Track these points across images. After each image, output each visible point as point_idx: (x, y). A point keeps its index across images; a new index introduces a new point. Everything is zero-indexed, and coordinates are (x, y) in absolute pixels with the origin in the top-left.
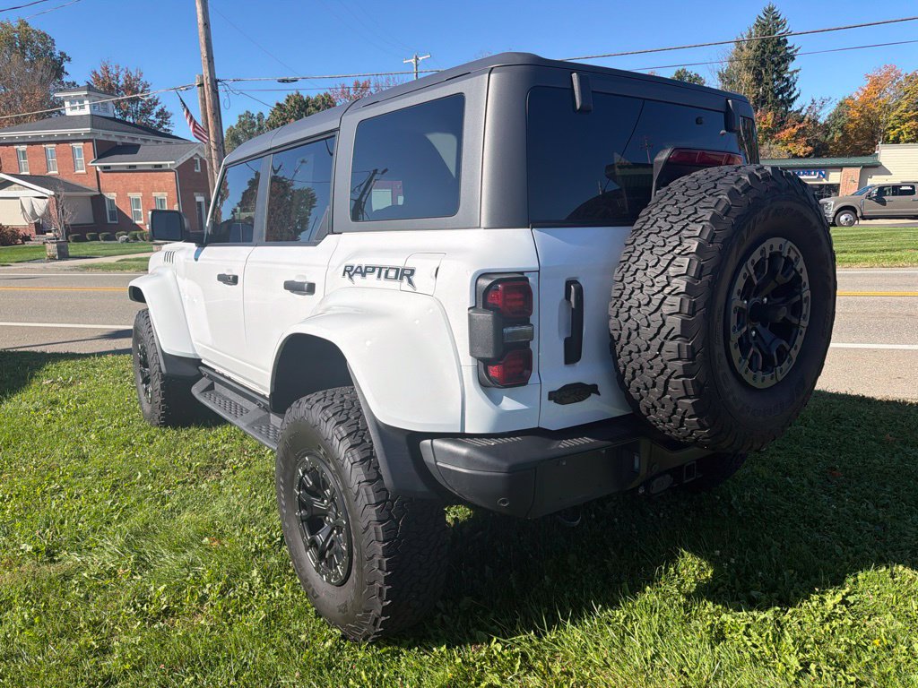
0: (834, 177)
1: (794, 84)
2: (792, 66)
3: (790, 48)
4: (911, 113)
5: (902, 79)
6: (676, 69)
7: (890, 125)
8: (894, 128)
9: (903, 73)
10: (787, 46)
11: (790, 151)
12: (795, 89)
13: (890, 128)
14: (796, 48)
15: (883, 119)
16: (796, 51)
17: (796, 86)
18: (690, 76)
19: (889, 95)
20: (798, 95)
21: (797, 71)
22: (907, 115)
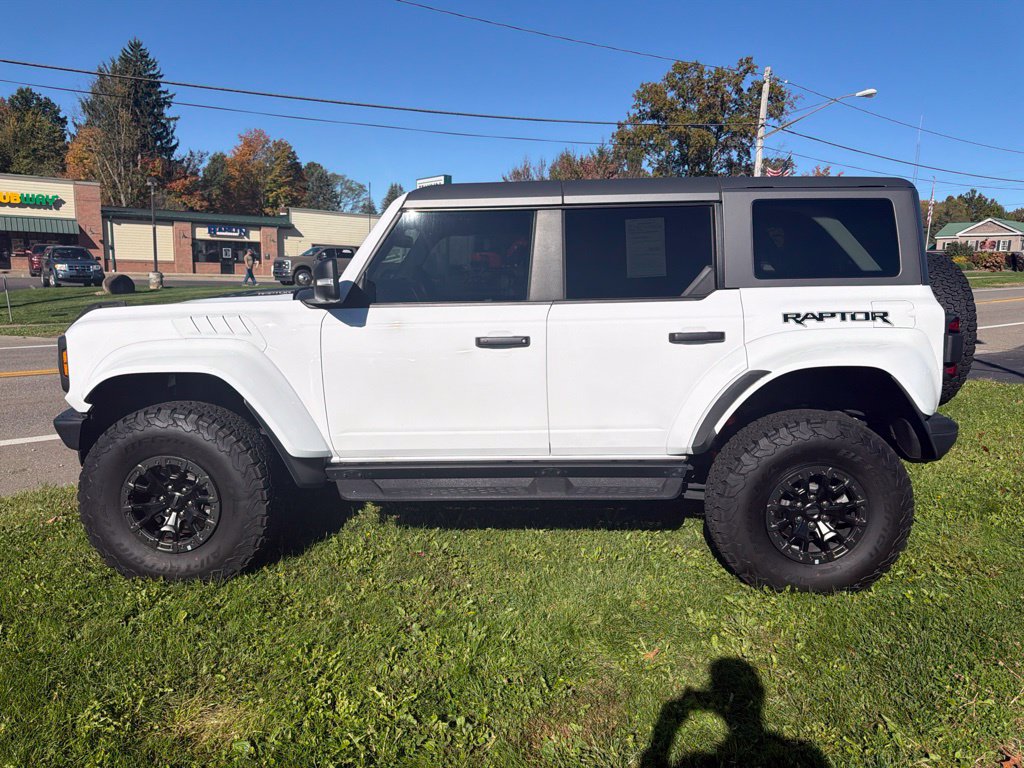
0: (255, 236)
1: (172, 132)
2: (168, 112)
3: (165, 92)
4: (284, 179)
5: (271, 144)
6: (18, 87)
7: (268, 188)
8: (272, 191)
9: (272, 139)
10: (159, 89)
11: (185, 204)
12: (173, 138)
13: (268, 191)
14: (171, 93)
15: (261, 180)
16: (171, 97)
17: (174, 134)
18: (38, 99)
19: (261, 158)
20: (177, 145)
21: (176, 119)
22: (280, 180)
